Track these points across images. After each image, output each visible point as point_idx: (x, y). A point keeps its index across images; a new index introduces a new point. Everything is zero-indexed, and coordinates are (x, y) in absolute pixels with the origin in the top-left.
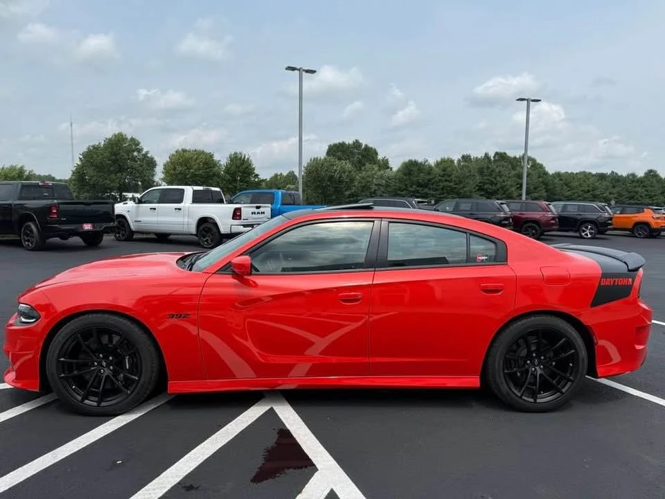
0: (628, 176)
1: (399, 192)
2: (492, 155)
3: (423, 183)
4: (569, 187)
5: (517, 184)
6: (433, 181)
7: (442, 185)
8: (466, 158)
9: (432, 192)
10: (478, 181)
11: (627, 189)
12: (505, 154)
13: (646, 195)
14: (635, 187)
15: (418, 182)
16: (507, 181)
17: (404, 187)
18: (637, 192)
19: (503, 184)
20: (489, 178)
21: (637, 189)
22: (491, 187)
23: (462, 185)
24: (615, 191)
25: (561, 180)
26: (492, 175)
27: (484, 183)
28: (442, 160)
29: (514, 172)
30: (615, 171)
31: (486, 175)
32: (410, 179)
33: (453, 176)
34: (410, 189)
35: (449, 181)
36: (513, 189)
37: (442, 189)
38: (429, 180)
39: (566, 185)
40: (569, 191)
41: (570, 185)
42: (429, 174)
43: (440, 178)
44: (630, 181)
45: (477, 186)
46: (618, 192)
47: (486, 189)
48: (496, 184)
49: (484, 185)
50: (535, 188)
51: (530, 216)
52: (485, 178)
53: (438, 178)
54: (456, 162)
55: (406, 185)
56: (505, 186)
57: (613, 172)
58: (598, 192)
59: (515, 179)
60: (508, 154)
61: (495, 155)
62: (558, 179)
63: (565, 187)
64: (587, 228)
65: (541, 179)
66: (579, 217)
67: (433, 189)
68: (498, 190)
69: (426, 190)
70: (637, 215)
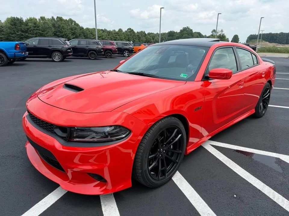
0: (113, 31)
1: (11, 35)
2: (55, 18)
3: (24, 30)
4: (93, 35)
5: (72, 33)
6: (30, 29)
7: (35, 31)
8: (42, 18)
9: (30, 35)
10: (54, 31)
11: (113, 36)
12: (62, 18)
13: (120, 39)
14: (116, 36)
15: (22, 30)
16: (67, 31)
17: (13, 32)
18: (117, 38)
19: (66, 33)
20: (58, 29)
21: (116, 37)
22: (60, 34)
23: (46, 32)
24: (109, 37)
25: (89, 31)
26: (59, 28)
27: (57, 32)
28: (30, 18)
29: (69, 27)
30: (106, 29)
31: (57, 28)
32: (16, 28)
33: (40, 27)
34: (18, 33)
35: (38, 30)
36: (70, 35)
37: (36, 34)
38: (28, 29)
39: (92, 34)
40: (93, 36)
41: (93, 34)
42: (27, 25)
43: (33, 28)
44: (114, 33)
45: (53, 33)
46: (110, 37)
47: (58, 35)
48: (62, 33)
49: (56, 33)
50: (80, 35)
51: (108, 47)
52: (56, 29)
53: (32, 28)
54: (38, 20)
55: (14, 31)
56: (67, 34)
57: (105, 29)
58: (103, 37)
59: (70, 30)
60: (63, 18)
61: (57, 18)
62: (88, 31)
63: (91, 35)
64: (126, 52)
65: (81, 31)
66: (123, 48)
67: (31, 34)
68: (64, 35)
69: (27, 34)
70: (139, 47)
